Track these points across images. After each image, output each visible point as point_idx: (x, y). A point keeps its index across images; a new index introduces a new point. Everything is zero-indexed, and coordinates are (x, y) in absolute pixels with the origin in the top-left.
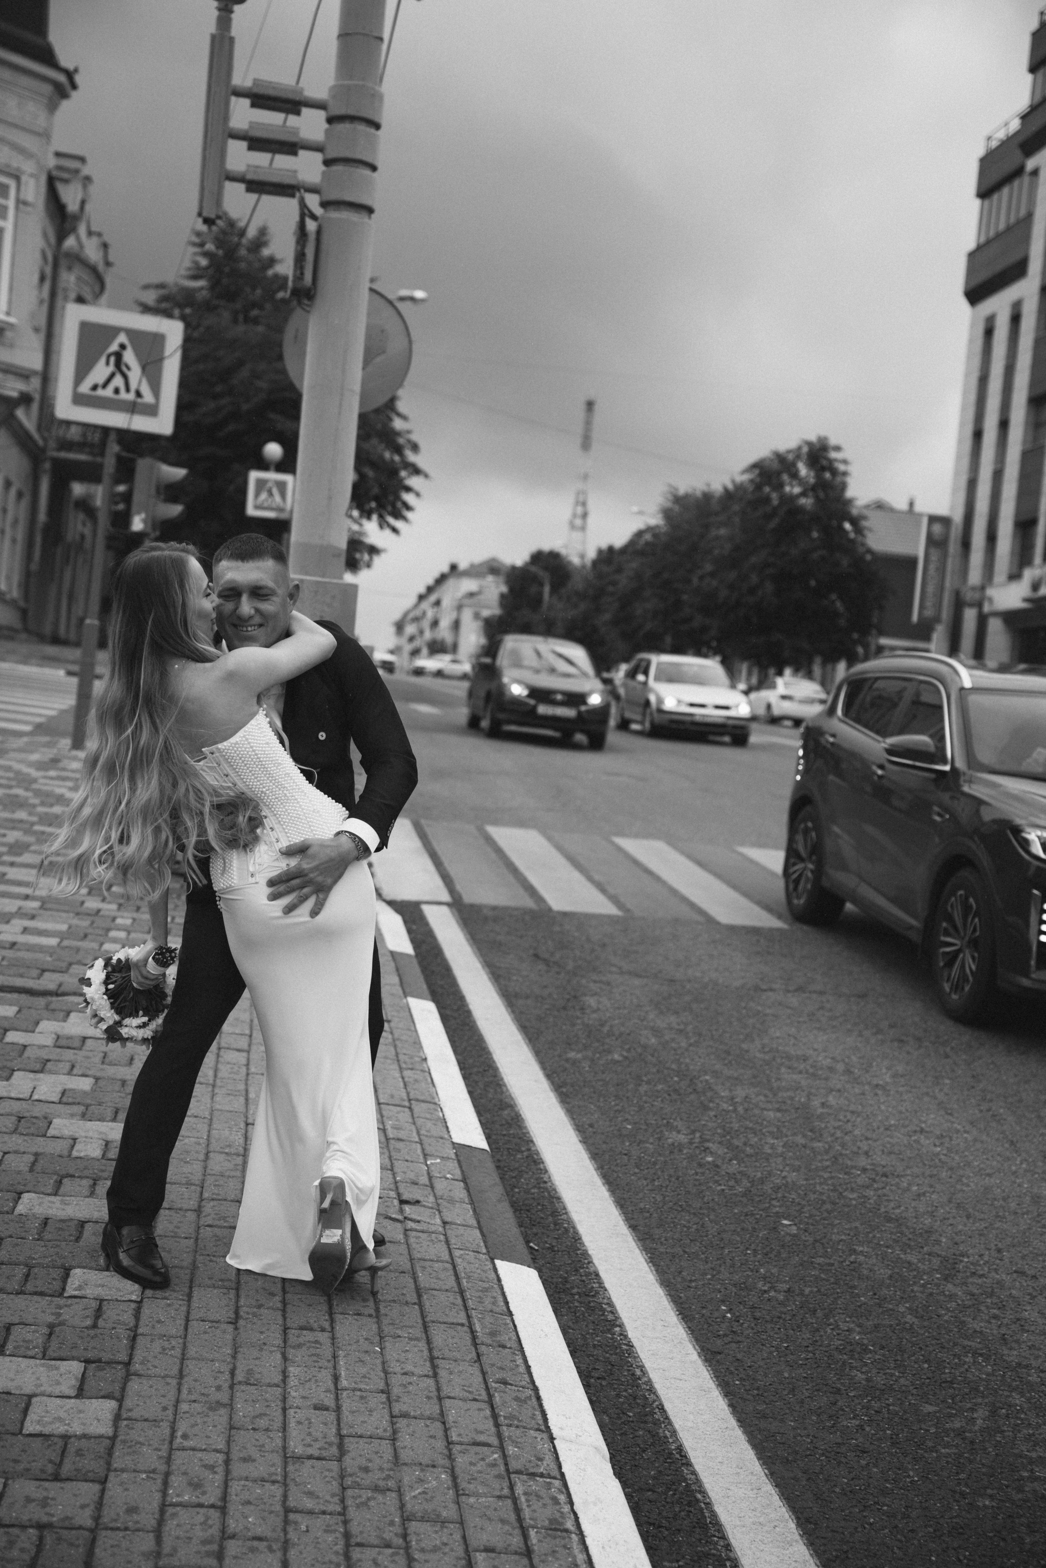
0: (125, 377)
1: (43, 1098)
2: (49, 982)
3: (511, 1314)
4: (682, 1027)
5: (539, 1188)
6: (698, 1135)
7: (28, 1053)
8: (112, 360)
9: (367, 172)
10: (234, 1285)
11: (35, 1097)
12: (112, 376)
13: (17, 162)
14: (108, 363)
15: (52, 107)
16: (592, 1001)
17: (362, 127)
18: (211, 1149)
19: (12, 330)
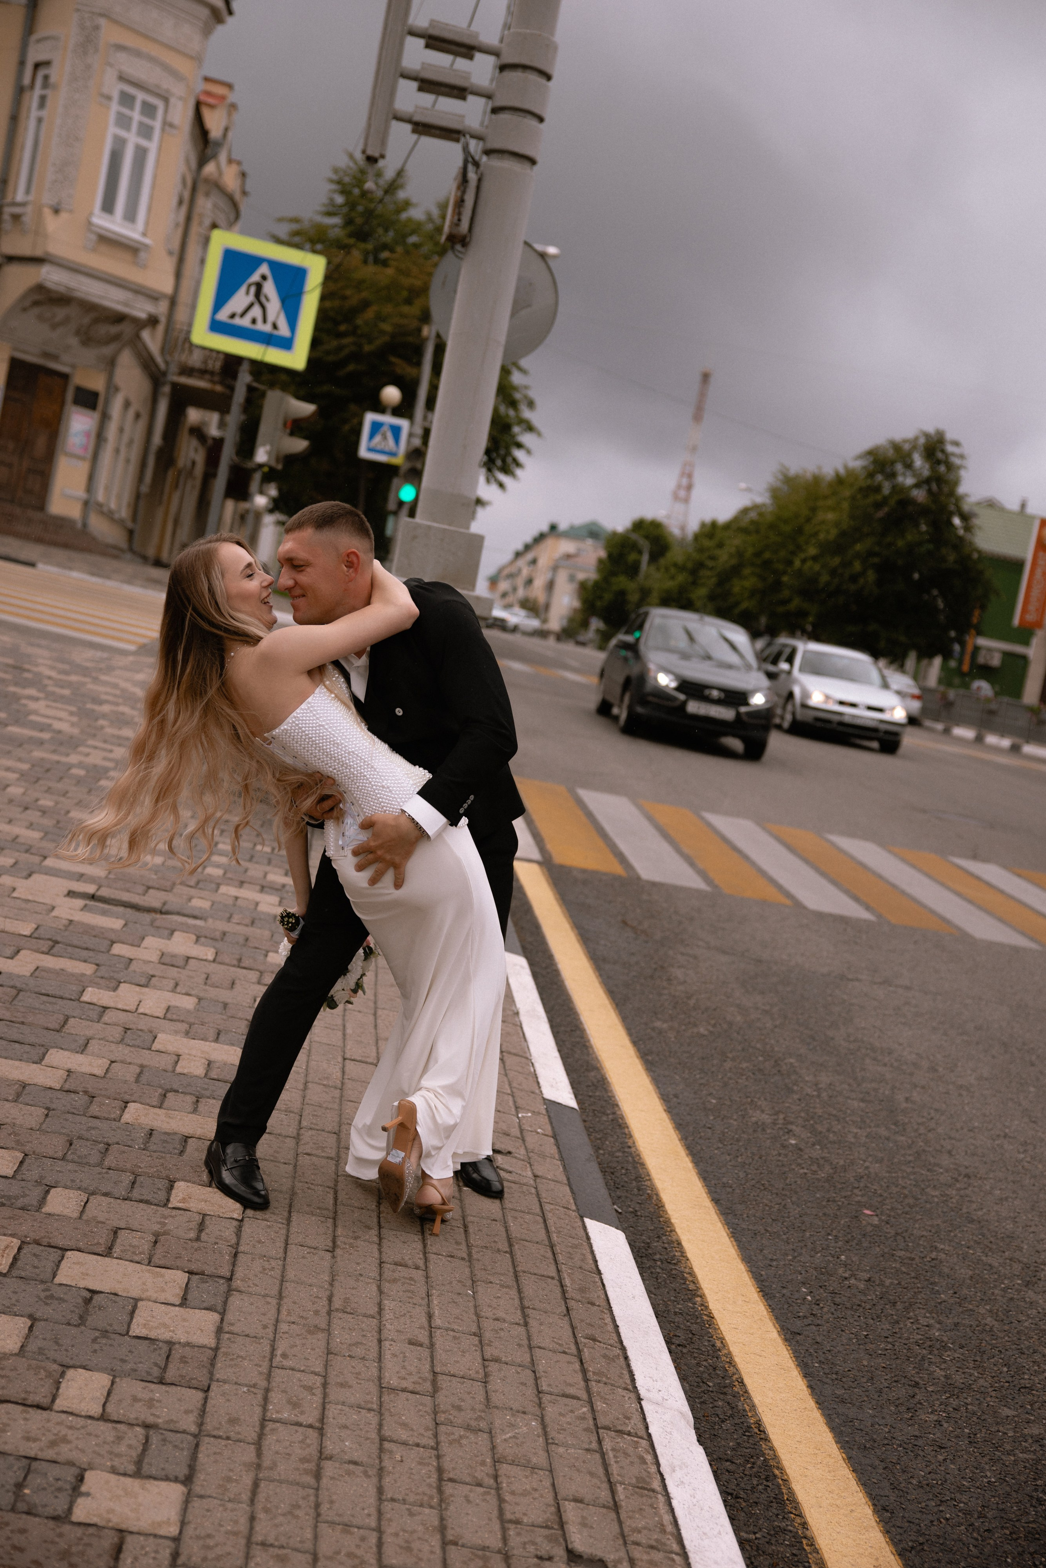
0: (264, 308)
1: (147, 1012)
2: (153, 899)
3: (599, 1273)
4: (767, 1008)
5: (624, 1152)
6: (781, 1116)
7: (133, 967)
8: (253, 290)
9: (534, 122)
10: (331, 1215)
11: (141, 1010)
12: (251, 305)
13: (167, 83)
14: (248, 293)
15: (207, 32)
16: (679, 973)
17: (533, 77)
18: (310, 1079)
19: (147, 251)
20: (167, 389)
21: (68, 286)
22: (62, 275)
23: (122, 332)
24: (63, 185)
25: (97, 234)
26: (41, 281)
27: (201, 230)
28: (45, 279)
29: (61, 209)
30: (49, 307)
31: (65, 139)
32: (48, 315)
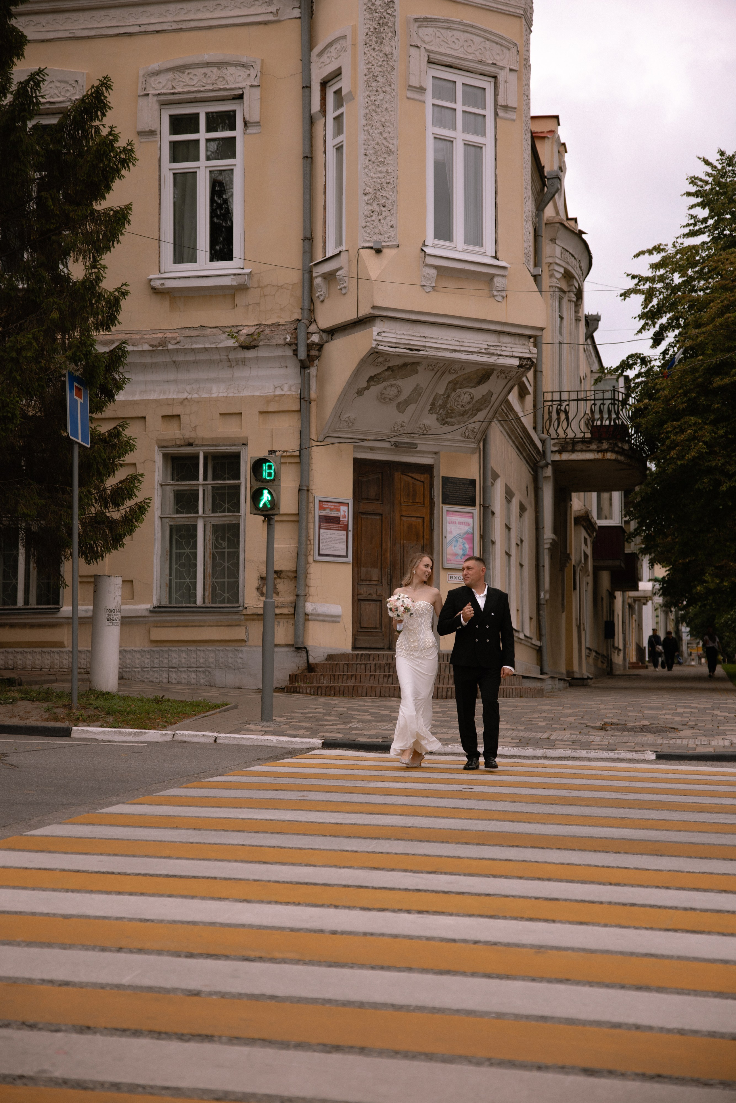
19: (503, 276)
21: (409, 344)
22: (399, 332)
23: (490, 394)
24: (380, 217)
25: (436, 267)
26: (374, 346)
27: (554, 282)
28: (379, 342)
29: (384, 247)
30: (390, 382)
31: (373, 158)
32: (392, 392)
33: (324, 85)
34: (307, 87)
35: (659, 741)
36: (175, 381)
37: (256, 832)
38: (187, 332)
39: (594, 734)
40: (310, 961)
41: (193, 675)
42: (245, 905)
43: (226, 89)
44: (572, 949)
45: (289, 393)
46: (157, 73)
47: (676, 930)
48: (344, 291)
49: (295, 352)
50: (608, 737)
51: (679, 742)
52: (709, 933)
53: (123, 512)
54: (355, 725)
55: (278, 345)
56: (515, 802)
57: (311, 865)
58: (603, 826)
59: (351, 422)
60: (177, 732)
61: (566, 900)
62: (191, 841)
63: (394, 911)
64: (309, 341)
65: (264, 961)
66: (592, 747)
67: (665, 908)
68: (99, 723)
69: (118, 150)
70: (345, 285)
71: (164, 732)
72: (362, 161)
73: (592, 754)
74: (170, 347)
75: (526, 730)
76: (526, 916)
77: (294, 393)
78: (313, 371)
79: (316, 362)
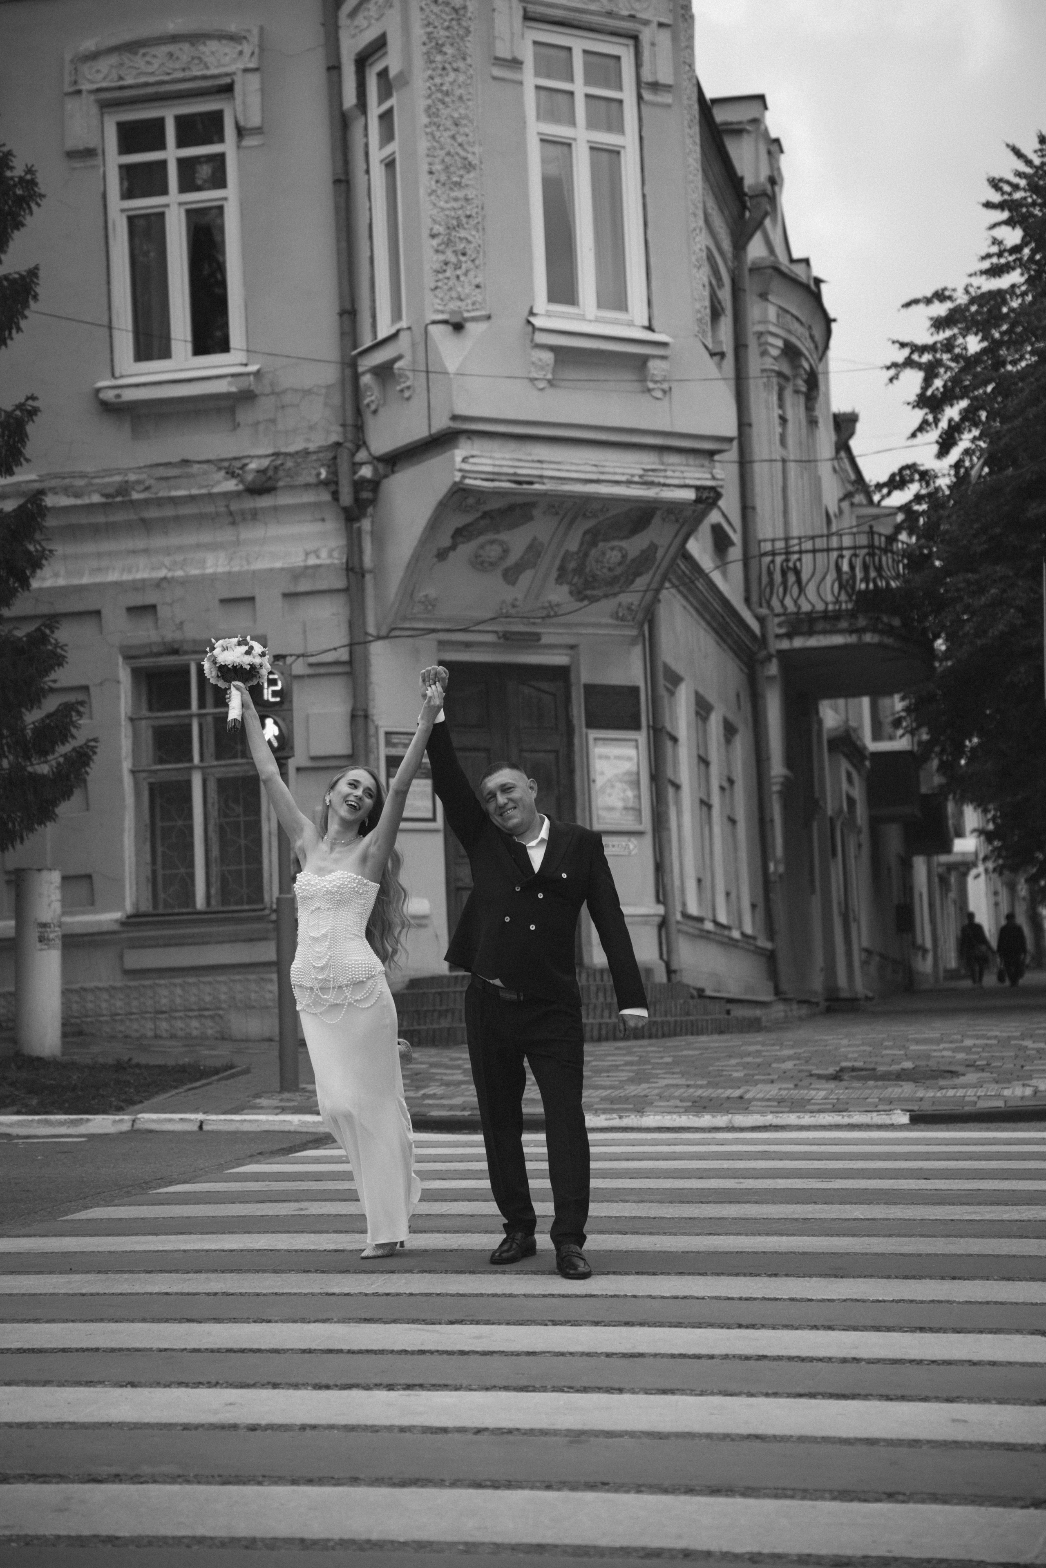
19: (663, 358)
20: (773, 669)
21: (515, 474)
22: (497, 455)
23: (653, 547)
24: (458, 272)
25: (552, 348)
26: (457, 479)
27: (769, 363)
28: (465, 473)
29: (466, 320)
30: (490, 536)
31: (443, 178)
32: (494, 552)
33: (362, 62)
34: (334, 68)
35: (920, 1094)
36: (146, 551)
37: (197, 1272)
38: (162, 472)
39: (818, 1086)
40: (196, 1476)
41: (195, 1023)
42: (129, 1390)
43: (205, 77)
44: (632, 1434)
45: (328, 561)
46: (93, 56)
47: (812, 1395)
48: (407, 394)
49: (335, 495)
50: (839, 1091)
51: (951, 1093)
52: (866, 1397)
53: (54, 763)
54: (430, 1091)
55: (307, 486)
56: (642, 1201)
57: (263, 1321)
58: (768, 1234)
59: (430, 604)
60: (140, 1116)
61: (655, 1355)
62: (84, 1291)
63: (367, 1388)
64: (356, 477)
65: (121, 1482)
66: (809, 1107)
67: (811, 1359)
68: (15, 1109)
69: (11, 183)
70: (408, 383)
71: (117, 1118)
72: (425, 182)
73: (807, 1119)
74: (135, 496)
75: (710, 1085)
76: (578, 1385)
77: (336, 561)
78: (366, 524)
79: (370, 510)
